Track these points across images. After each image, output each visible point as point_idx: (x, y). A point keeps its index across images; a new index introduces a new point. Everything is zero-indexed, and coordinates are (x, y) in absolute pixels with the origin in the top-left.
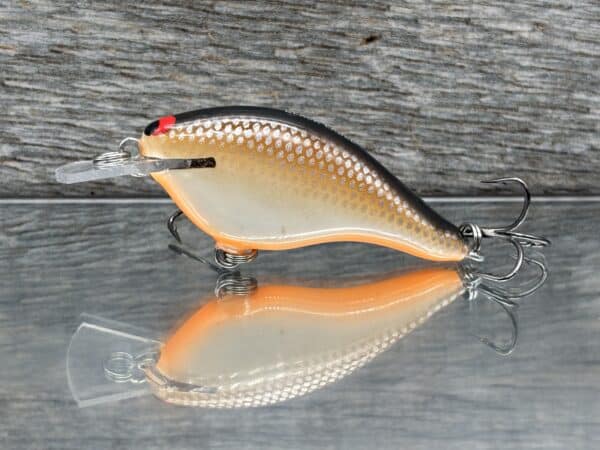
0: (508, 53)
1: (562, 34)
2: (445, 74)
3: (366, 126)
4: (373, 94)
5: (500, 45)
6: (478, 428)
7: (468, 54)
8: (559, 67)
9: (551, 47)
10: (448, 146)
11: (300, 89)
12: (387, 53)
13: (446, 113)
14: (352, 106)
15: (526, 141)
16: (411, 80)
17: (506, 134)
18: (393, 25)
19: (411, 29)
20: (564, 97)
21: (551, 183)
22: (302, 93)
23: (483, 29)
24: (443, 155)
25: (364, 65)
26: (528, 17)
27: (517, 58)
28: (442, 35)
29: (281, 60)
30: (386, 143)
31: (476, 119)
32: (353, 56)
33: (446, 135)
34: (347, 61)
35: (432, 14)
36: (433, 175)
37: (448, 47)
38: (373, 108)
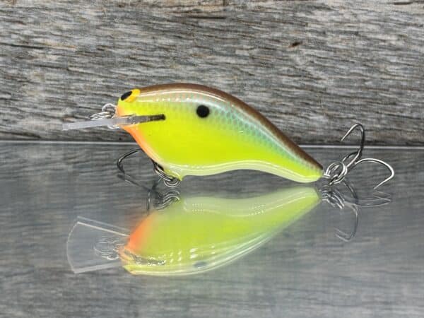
0: (382, 53)
1: (417, 42)
2: (342, 67)
3: (292, 99)
4: (296, 79)
5: (377, 49)
6: (364, 300)
7: (357, 54)
8: (415, 64)
9: (410, 50)
10: (344, 113)
11: (251, 75)
12: (306, 53)
13: (343, 92)
14: (283, 86)
15: (394, 110)
16: (320, 70)
17: (382, 106)
18: (310, 35)
19: (321, 38)
20: (419, 82)
21: (410, 138)
22: (252, 77)
23: (366, 39)
24: (341, 119)
25: (291, 60)
26: (395, 31)
27: (388, 57)
28: (341, 42)
29: (239, 57)
30: (305, 110)
31: (362, 96)
32: (284, 54)
33: (343, 106)
34: (281, 57)
35: (335, 29)
36: (335, 132)
37: (344, 49)
38: (297, 88)
